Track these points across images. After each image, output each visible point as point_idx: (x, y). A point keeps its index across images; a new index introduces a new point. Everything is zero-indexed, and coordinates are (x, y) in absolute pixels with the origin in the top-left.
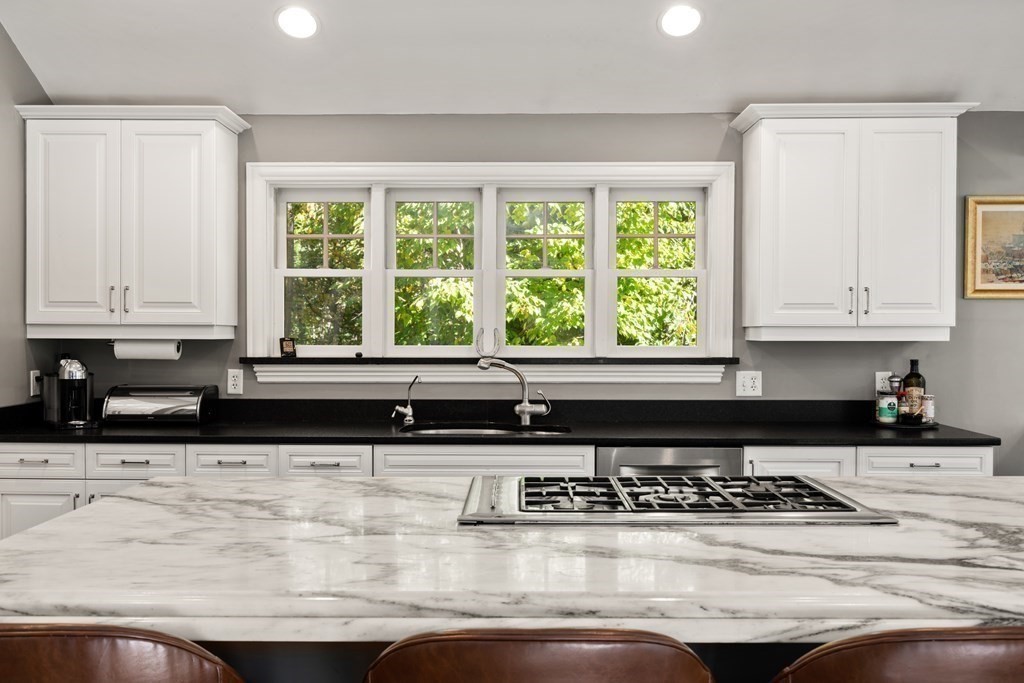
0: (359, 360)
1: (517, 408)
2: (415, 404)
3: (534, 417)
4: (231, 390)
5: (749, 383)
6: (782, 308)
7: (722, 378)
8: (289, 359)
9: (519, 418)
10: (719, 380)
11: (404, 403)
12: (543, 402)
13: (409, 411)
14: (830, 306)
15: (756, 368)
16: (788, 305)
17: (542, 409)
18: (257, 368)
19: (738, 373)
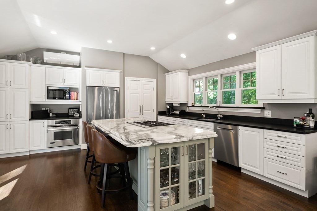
0: (201, 106)
1: (218, 116)
2: (205, 114)
3: (220, 118)
4: (187, 111)
5: (268, 114)
6: (261, 95)
7: (261, 112)
8: (193, 106)
9: (218, 118)
10: (260, 112)
11: (203, 114)
12: (222, 115)
13: (204, 115)
14: (273, 94)
15: (270, 110)
16: (263, 94)
17: (221, 116)
18: (189, 107)
19: (265, 111)
